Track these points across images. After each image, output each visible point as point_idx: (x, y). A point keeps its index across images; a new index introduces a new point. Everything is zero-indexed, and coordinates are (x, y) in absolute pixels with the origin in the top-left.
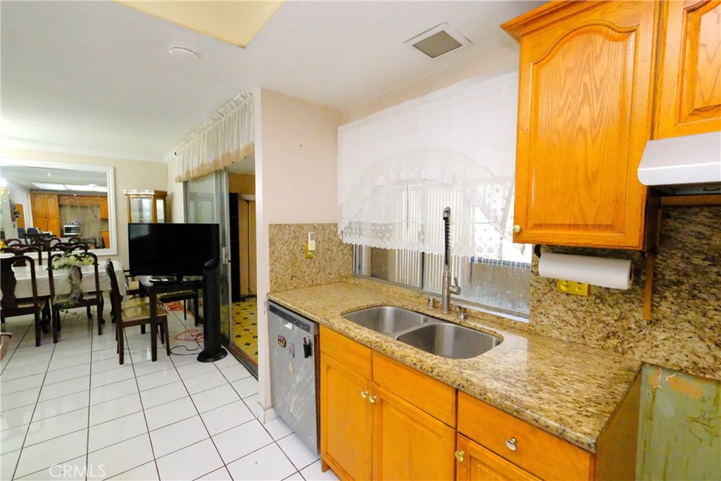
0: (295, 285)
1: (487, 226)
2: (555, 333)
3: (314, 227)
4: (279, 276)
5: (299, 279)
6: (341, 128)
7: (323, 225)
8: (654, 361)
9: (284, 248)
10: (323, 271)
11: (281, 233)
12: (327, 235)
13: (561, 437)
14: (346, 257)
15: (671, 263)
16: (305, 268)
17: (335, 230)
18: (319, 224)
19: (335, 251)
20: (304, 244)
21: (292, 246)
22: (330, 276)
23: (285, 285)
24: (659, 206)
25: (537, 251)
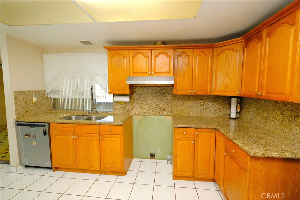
0: (28, 115)
1: (102, 90)
2: (118, 113)
3: (35, 92)
4: (20, 112)
5: (30, 112)
6: (45, 55)
7: (39, 91)
8: (134, 114)
9: (22, 101)
10: (40, 109)
11: (20, 94)
12: (41, 95)
13: (118, 125)
14: (49, 103)
15: (135, 96)
16: (32, 108)
17: (44, 93)
18: (37, 91)
19: (45, 101)
20: (31, 98)
21: (25, 100)
22: (43, 110)
23: (23, 115)
24: (133, 86)
25: (114, 96)
